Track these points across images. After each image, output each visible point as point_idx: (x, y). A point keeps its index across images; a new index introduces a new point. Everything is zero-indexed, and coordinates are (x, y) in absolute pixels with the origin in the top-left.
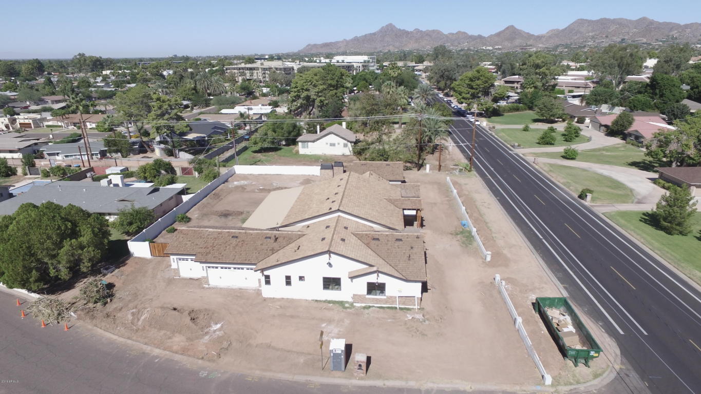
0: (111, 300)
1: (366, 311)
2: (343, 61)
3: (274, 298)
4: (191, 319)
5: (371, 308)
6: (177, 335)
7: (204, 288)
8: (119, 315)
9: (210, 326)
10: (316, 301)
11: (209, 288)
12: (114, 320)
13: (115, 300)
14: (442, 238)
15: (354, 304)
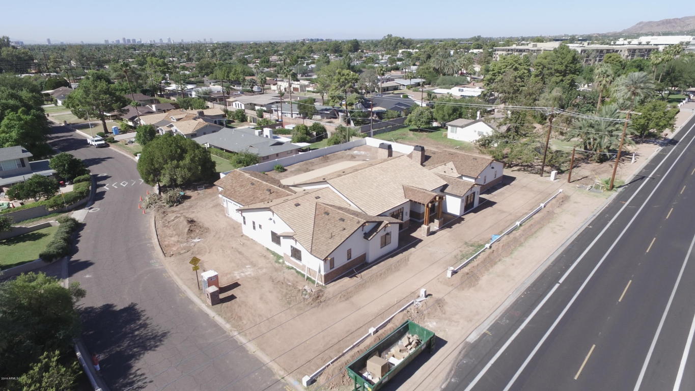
0: (177, 205)
1: (286, 270)
2: (648, 43)
3: (248, 237)
4: (189, 230)
5: (292, 270)
6: (177, 236)
7: (225, 216)
8: (170, 215)
9: (195, 238)
10: (268, 249)
11: (228, 217)
12: (165, 216)
13: (179, 206)
14: (448, 244)
15: (285, 262)
